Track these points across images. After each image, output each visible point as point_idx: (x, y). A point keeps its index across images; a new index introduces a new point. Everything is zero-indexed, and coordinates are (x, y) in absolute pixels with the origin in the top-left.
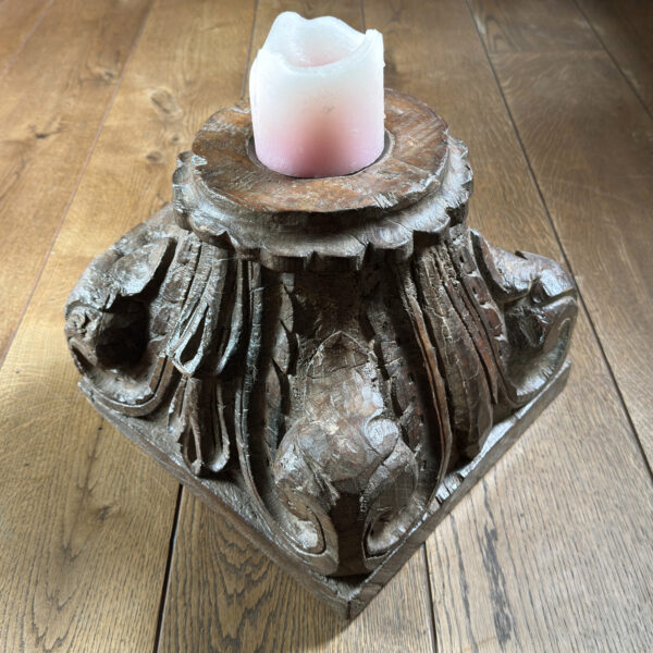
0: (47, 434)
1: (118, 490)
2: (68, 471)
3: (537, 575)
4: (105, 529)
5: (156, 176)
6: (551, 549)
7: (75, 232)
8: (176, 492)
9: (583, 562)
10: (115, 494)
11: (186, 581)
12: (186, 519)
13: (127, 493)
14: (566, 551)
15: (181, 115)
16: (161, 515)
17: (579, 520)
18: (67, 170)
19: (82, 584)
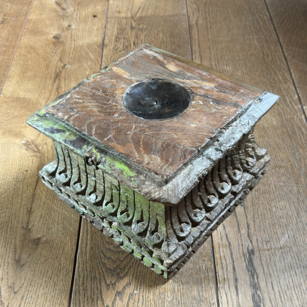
0: (4, 198)
1: (45, 229)
2: (17, 219)
3: (276, 274)
4: (39, 250)
5: (59, 49)
6: (284, 259)
7: (14, 83)
8: (77, 229)
9: (302, 267)
10: (43, 232)
11: (84, 277)
12: (83, 244)
13: (50, 231)
14: (293, 261)
15: (73, 11)
16: (69, 242)
17: (300, 244)
18: (7, 46)
19: (27, 280)
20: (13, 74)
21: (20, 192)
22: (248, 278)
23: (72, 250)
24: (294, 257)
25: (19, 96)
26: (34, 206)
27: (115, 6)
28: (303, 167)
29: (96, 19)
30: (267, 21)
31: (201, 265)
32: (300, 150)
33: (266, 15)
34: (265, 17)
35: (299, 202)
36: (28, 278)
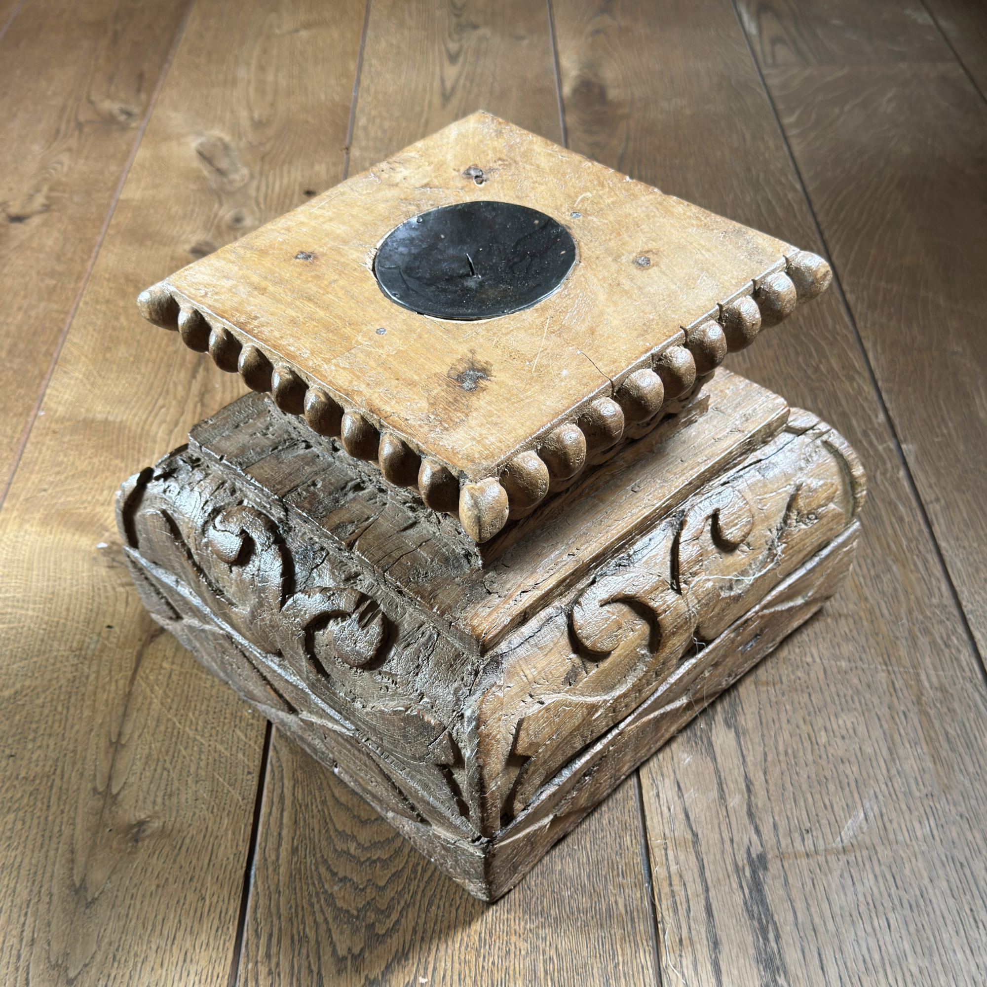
0: (42, 707)
1: (160, 794)
2: (79, 766)
3: (831, 926)
4: (141, 857)
6: (854, 884)
7: (77, 379)
8: (253, 797)
9: (906, 905)
10: (154, 803)
11: (270, 936)
12: (270, 839)
13: (174, 800)
14: (879, 888)
15: (246, 180)
16: (230, 832)
17: (900, 838)
18: (60, 274)
19: (104, 944)
20: (76, 352)
21: (90, 688)
22: (750, 939)
23: (237, 855)
24: (883, 876)
25: (91, 416)
26: (128, 729)
28: (904, 616)
30: (796, 207)
31: (612, 899)
32: (894, 568)
33: (794, 190)
34: (790, 196)
35: (893, 717)
36: (106, 940)
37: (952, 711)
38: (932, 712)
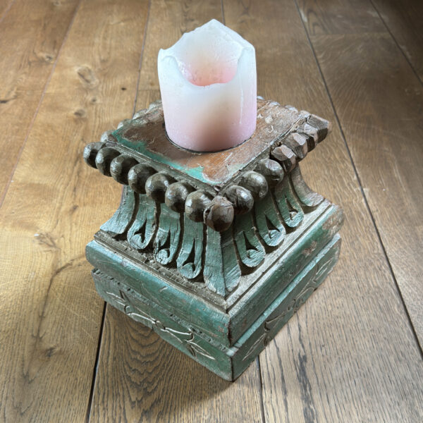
0: (12, 302)
1: (59, 337)
2: (26, 326)
3: (332, 384)
4: (51, 362)
5: (81, 126)
6: (341, 367)
7: (27, 167)
8: (97, 337)
9: (362, 375)
10: (57, 340)
11: (104, 394)
12: (105, 355)
13: (65, 339)
14: (351, 368)
15: (98, 84)
16: (88, 352)
17: (360, 347)
18: (21, 124)
19: (36, 398)
20: (26, 156)
21: (31, 294)
22: (299, 390)
23: (91, 361)
24: (353, 363)
25: (32, 182)
26: (46, 310)
27: (147, 77)
29: (125, 92)
30: (322, 93)
32: (360, 239)
33: (321, 85)
34: (320, 88)
36: (37, 397)
37: (382, 296)
38: (374, 297)
